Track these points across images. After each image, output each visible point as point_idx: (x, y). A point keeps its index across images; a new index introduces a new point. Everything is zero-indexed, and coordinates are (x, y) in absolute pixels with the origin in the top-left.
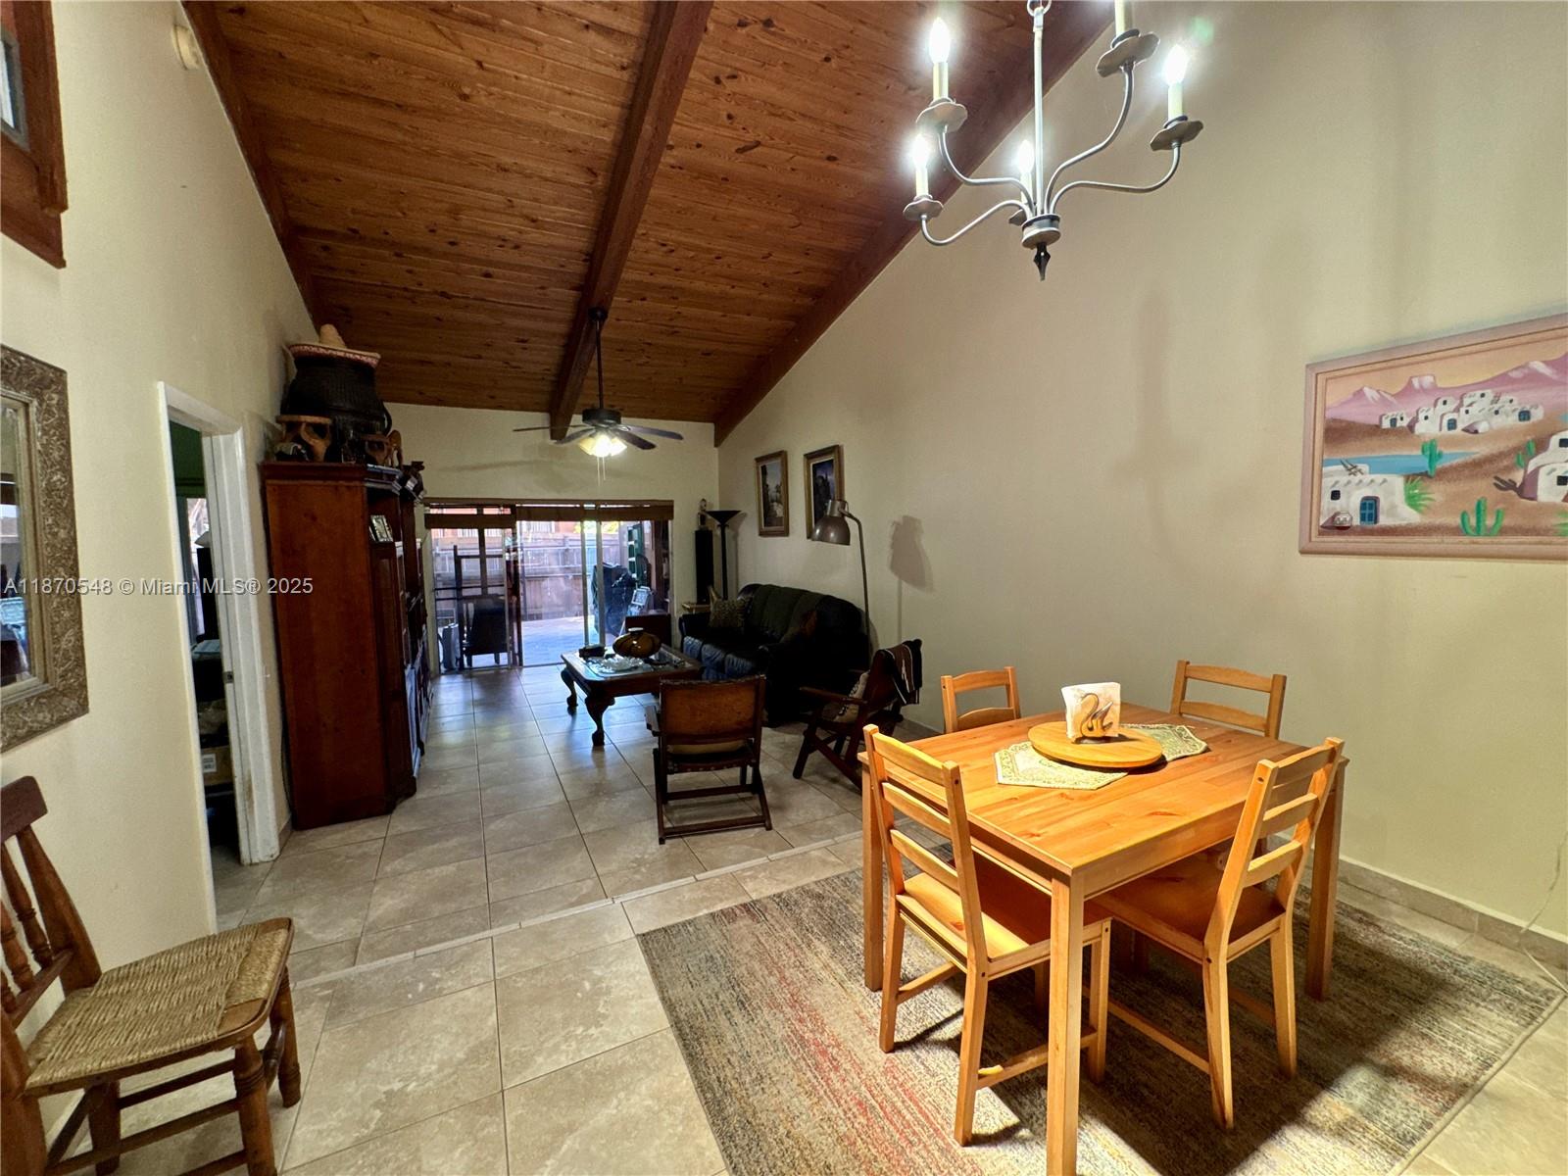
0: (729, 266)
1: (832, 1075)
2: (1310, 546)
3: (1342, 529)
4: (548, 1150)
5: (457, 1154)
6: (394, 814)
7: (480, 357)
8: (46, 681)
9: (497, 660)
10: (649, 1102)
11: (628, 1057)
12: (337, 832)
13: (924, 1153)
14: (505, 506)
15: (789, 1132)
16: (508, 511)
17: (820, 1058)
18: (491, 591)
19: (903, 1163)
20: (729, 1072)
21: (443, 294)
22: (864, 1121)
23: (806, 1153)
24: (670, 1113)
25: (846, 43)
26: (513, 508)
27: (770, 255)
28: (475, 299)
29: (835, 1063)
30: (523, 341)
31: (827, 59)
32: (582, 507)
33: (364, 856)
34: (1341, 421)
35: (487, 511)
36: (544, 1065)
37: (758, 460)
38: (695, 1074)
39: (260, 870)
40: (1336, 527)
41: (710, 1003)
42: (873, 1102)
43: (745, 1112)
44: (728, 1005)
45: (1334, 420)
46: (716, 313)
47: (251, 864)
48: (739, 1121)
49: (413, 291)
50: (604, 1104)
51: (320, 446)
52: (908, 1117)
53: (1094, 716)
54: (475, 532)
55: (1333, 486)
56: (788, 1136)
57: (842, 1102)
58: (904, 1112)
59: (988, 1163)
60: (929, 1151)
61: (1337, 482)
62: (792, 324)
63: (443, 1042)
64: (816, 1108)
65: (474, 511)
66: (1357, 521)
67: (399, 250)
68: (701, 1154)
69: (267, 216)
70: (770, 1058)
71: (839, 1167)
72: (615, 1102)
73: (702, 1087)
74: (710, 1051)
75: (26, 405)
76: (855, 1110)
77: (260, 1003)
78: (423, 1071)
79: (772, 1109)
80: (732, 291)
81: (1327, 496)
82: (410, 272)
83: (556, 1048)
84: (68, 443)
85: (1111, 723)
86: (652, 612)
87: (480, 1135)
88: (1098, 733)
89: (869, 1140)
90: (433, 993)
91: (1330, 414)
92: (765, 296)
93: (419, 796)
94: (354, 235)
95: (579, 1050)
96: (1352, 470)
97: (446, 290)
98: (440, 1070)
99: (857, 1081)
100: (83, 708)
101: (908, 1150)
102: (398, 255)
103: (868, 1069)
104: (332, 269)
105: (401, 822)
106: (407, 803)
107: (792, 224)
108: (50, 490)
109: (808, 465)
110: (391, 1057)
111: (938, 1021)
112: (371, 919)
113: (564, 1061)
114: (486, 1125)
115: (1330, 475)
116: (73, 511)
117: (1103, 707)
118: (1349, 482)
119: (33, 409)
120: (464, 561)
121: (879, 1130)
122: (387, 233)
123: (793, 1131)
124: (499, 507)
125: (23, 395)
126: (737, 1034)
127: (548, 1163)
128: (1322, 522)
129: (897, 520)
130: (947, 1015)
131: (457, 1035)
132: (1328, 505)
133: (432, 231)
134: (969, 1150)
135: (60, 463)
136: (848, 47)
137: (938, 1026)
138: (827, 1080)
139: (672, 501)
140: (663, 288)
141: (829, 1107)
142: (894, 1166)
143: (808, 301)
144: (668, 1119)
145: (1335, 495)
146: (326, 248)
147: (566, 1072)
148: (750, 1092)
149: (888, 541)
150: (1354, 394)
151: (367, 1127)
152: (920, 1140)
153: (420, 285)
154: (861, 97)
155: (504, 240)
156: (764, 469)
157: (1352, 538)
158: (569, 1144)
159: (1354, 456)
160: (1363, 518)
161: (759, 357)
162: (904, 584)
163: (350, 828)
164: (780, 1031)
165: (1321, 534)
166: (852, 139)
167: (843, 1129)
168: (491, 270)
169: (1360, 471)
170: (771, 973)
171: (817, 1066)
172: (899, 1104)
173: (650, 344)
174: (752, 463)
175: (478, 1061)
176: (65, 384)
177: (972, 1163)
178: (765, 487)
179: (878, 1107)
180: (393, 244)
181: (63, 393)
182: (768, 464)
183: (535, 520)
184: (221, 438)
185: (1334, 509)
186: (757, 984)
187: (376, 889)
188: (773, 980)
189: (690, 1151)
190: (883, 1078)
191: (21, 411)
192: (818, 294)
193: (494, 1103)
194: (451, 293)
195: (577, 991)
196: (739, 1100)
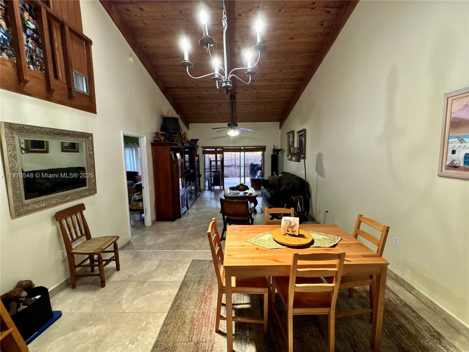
0: (269, 77)
1: (203, 304)
2: (441, 174)
3: (456, 167)
4: (144, 295)
5: (132, 289)
6: (174, 222)
7: (211, 111)
8: (89, 187)
9: (220, 188)
10: (166, 294)
11: (170, 284)
12: (163, 223)
13: (206, 329)
14: (221, 148)
15: (184, 311)
16: (222, 149)
17: (204, 299)
18: (218, 170)
19: (200, 329)
20: (184, 294)
21: (199, 97)
22: (200, 316)
23: (184, 317)
24: (168, 298)
25: (285, 4)
26: (223, 148)
27: (281, 71)
28: (206, 97)
29: (206, 302)
30: (220, 105)
31: (280, 10)
32: (240, 148)
33: (164, 229)
34: (458, 118)
35: (218, 150)
36: (156, 279)
37: (288, 133)
38: (179, 291)
39: (147, 228)
40: (454, 167)
41: (193, 279)
42: (206, 314)
43: (180, 304)
44: (196, 281)
45: (455, 118)
46: (269, 90)
47: (146, 226)
48: (177, 305)
49: (193, 97)
50: (159, 291)
51: (162, 138)
52: (210, 320)
53: (290, 227)
54: (214, 155)
55: (453, 148)
56: (183, 312)
57: (200, 310)
58: (211, 319)
59: (218, 339)
60: (207, 329)
61: (455, 146)
62: (295, 90)
63: (145, 268)
64: (194, 309)
65: (214, 150)
66: (462, 164)
67: (187, 88)
68: (166, 308)
69: (158, 87)
70: (194, 295)
71: (187, 323)
72: (161, 291)
73: (177, 295)
74: (185, 289)
75: (85, 141)
76: (201, 313)
77: (101, 249)
78: (138, 273)
79: (185, 305)
80: (272, 83)
81: (450, 152)
82: (190, 93)
83: (160, 277)
84: (93, 146)
85: (295, 231)
86: (261, 178)
87: (137, 287)
88: (290, 233)
89: (198, 321)
90: (150, 259)
91: (453, 116)
92: (283, 83)
93: (182, 218)
94: (177, 87)
95: (163, 279)
96: (461, 141)
97: (199, 96)
98: (141, 273)
99: (207, 308)
100: (96, 192)
101: (203, 327)
102: (187, 90)
103: (212, 306)
104: (176, 95)
105: (175, 224)
106: (178, 220)
107: (285, 61)
108: (90, 154)
109: (298, 135)
110: (136, 268)
111: (238, 303)
112: (156, 242)
113: (159, 280)
114: (139, 286)
115: (452, 143)
116: (94, 158)
117: (292, 225)
118: (460, 146)
119: (86, 141)
120: (212, 162)
121: (202, 320)
122: (184, 85)
123: (185, 311)
124: (219, 148)
125: (85, 139)
126: (192, 288)
127: (142, 297)
128: (447, 164)
129: (318, 154)
130: (242, 302)
131: (148, 268)
132: (451, 157)
133: (192, 83)
134: (216, 334)
135: (92, 150)
136: (285, 5)
137: (237, 304)
138: (201, 305)
139: (266, 146)
140: (252, 86)
141: (196, 311)
142: (198, 328)
143: (298, 82)
144: (166, 298)
145: (454, 152)
146: (173, 91)
147: (158, 282)
148: (184, 300)
149: (315, 161)
150: (464, 106)
151: (124, 279)
152: (208, 326)
153: (193, 95)
154: (295, 18)
155: (208, 82)
156: (289, 136)
157: (459, 172)
158: (148, 295)
159: (463, 134)
160: (465, 163)
161: (287, 101)
162: (319, 176)
163: (165, 223)
164: (201, 290)
165: (446, 169)
166: (297, 30)
167: (195, 316)
168: (208, 89)
169: (465, 141)
170: (211, 278)
171: (202, 301)
172: (211, 317)
173: (253, 102)
174: (286, 134)
175: (147, 275)
176: (93, 136)
177: (214, 337)
178: (289, 141)
179: (206, 315)
180: (186, 88)
181: (92, 138)
182: (289, 134)
183: (228, 152)
184: (142, 138)
185: (453, 158)
186: (206, 279)
187: (162, 236)
188: (210, 279)
189: (165, 306)
190: (213, 310)
191: (85, 142)
192: (301, 79)
193: (143, 283)
194: (201, 96)
195: (172, 267)
196: (181, 301)
